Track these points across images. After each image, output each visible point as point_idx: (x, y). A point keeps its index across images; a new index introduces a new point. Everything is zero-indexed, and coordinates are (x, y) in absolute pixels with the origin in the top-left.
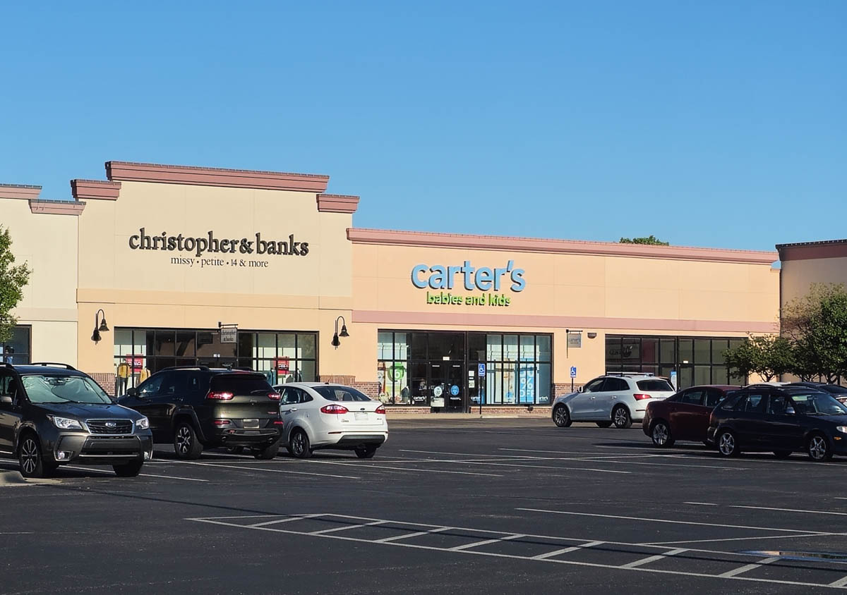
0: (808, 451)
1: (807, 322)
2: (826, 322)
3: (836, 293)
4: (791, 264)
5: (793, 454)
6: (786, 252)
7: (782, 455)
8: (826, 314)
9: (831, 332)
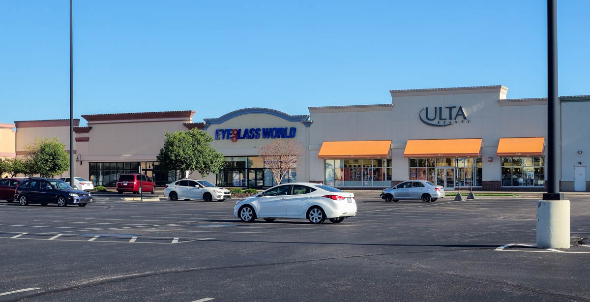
0: (57, 203)
1: (35, 153)
2: (42, 153)
3: (46, 142)
4: (21, 129)
5: (49, 204)
6: (18, 124)
7: (44, 205)
8: (42, 150)
9: (45, 157)
